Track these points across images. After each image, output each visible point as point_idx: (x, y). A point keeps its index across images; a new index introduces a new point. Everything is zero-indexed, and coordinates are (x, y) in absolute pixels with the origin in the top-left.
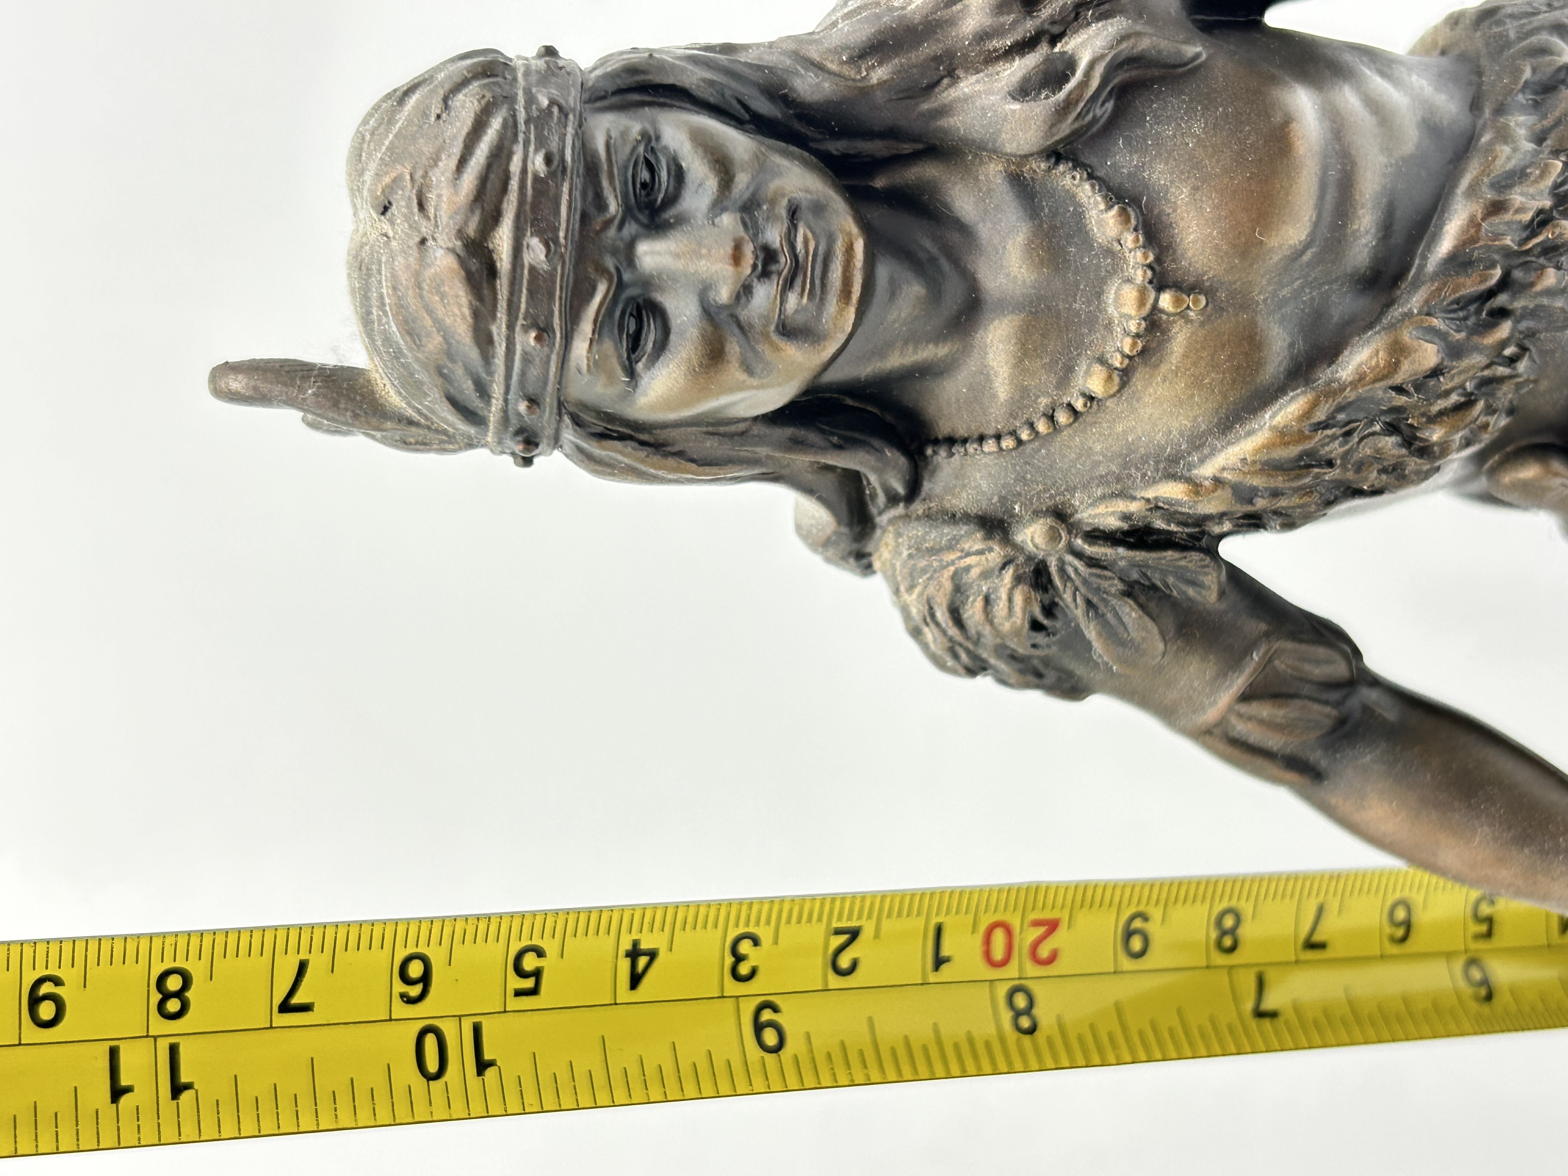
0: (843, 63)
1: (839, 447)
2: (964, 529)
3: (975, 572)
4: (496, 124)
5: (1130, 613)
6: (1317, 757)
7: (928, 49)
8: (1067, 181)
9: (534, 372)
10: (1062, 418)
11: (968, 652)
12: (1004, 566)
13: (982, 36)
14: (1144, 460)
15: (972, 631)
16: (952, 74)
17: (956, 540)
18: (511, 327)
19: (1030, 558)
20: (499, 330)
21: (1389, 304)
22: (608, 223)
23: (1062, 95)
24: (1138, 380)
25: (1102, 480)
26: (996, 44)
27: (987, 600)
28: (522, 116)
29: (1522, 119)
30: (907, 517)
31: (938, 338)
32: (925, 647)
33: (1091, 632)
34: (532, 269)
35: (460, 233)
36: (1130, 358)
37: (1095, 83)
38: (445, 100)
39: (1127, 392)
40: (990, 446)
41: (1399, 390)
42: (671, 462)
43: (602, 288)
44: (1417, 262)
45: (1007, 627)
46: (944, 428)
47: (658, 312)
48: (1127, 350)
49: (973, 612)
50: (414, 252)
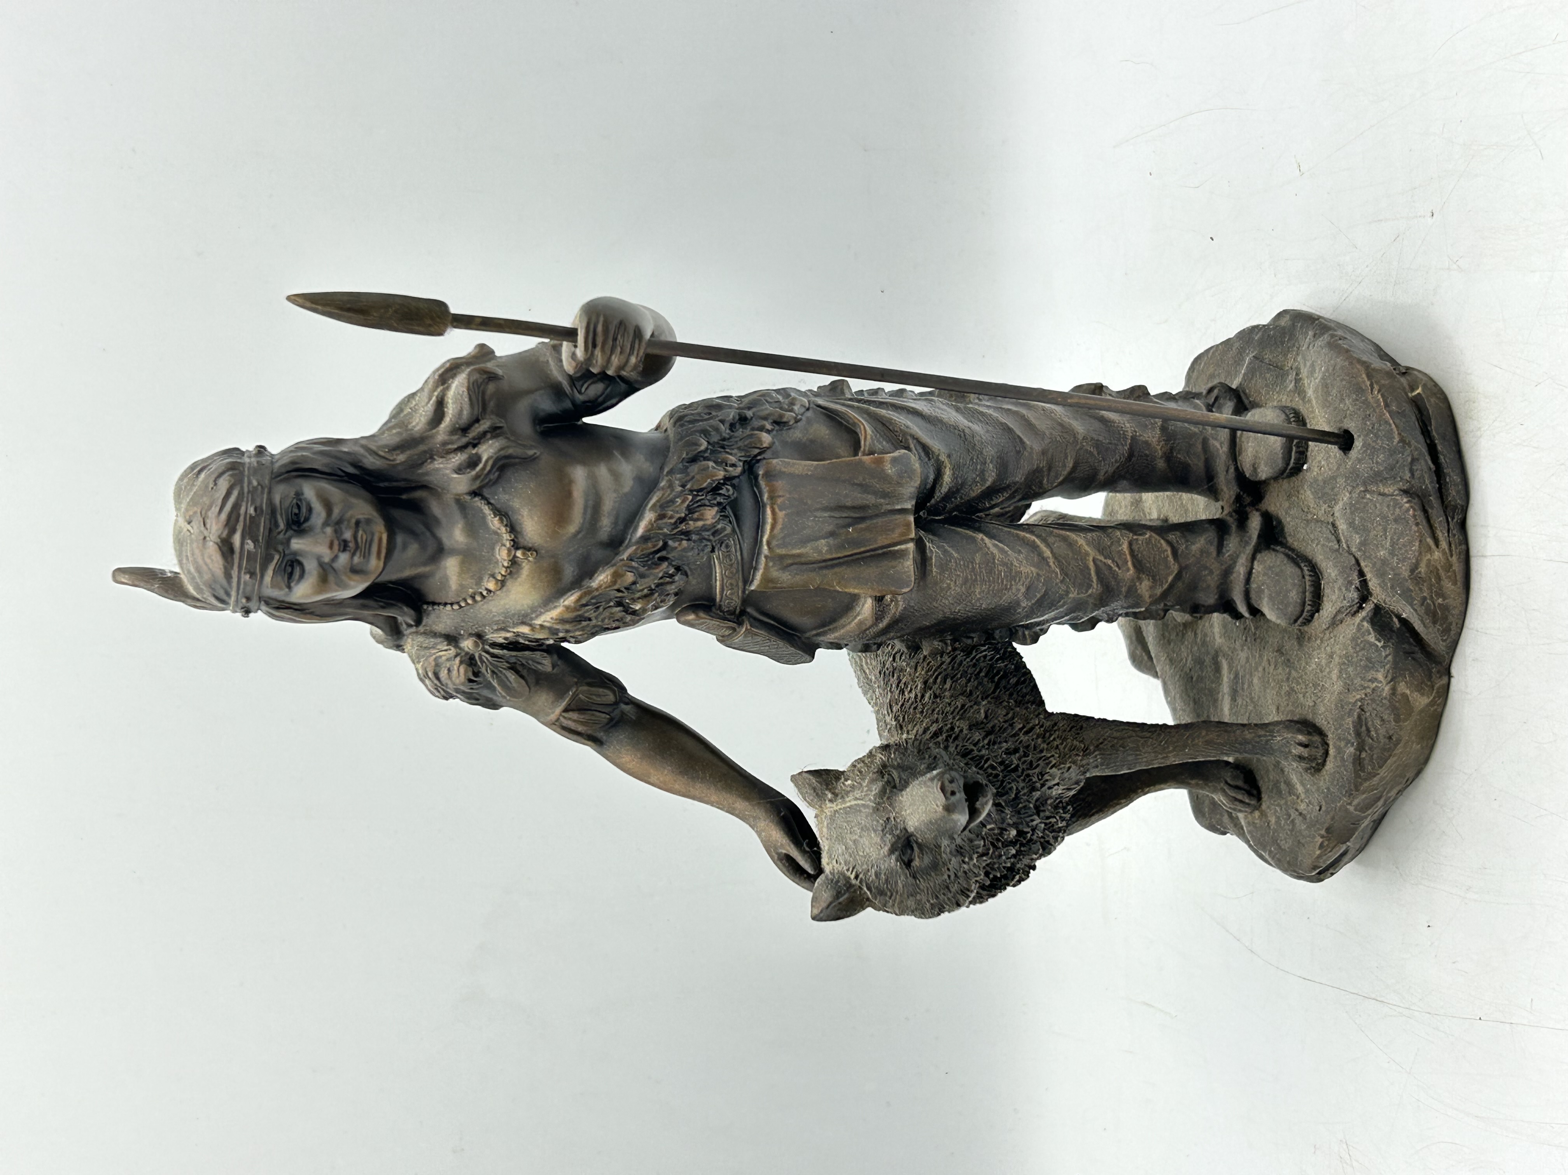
0: (385, 452)
1: (383, 607)
2: (439, 640)
3: (444, 658)
4: (235, 493)
5: (512, 676)
6: (600, 735)
7: (422, 448)
8: (479, 504)
9: (249, 589)
10: (478, 598)
11: (443, 690)
12: (456, 656)
13: (444, 444)
14: (514, 615)
15: (444, 683)
16: (432, 458)
17: (436, 644)
18: (239, 572)
19: (467, 653)
20: (235, 573)
21: (617, 554)
22: (279, 533)
23: (474, 473)
24: (509, 583)
25: (497, 622)
26: (450, 446)
27: (449, 670)
28: (246, 490)
29: (678, 476)
30: (416, 633)
31: (425, 564)
32: (426, 686)
33: (495, 683)
34: (248, 551)
35: (219, 537)
36: (505, 576)
37: (488, 468)
38: (215, 481)
39: (505, 589)
40: (449, 607)
41: (619, 591)
42: (309, 616)
43: (277, 557)
44: (629, 537)
45: (457, 681)
46: (431, 598)
47: (300, 564)
48: (503, 573)
49: (443, 674)
50: (201, 541)
